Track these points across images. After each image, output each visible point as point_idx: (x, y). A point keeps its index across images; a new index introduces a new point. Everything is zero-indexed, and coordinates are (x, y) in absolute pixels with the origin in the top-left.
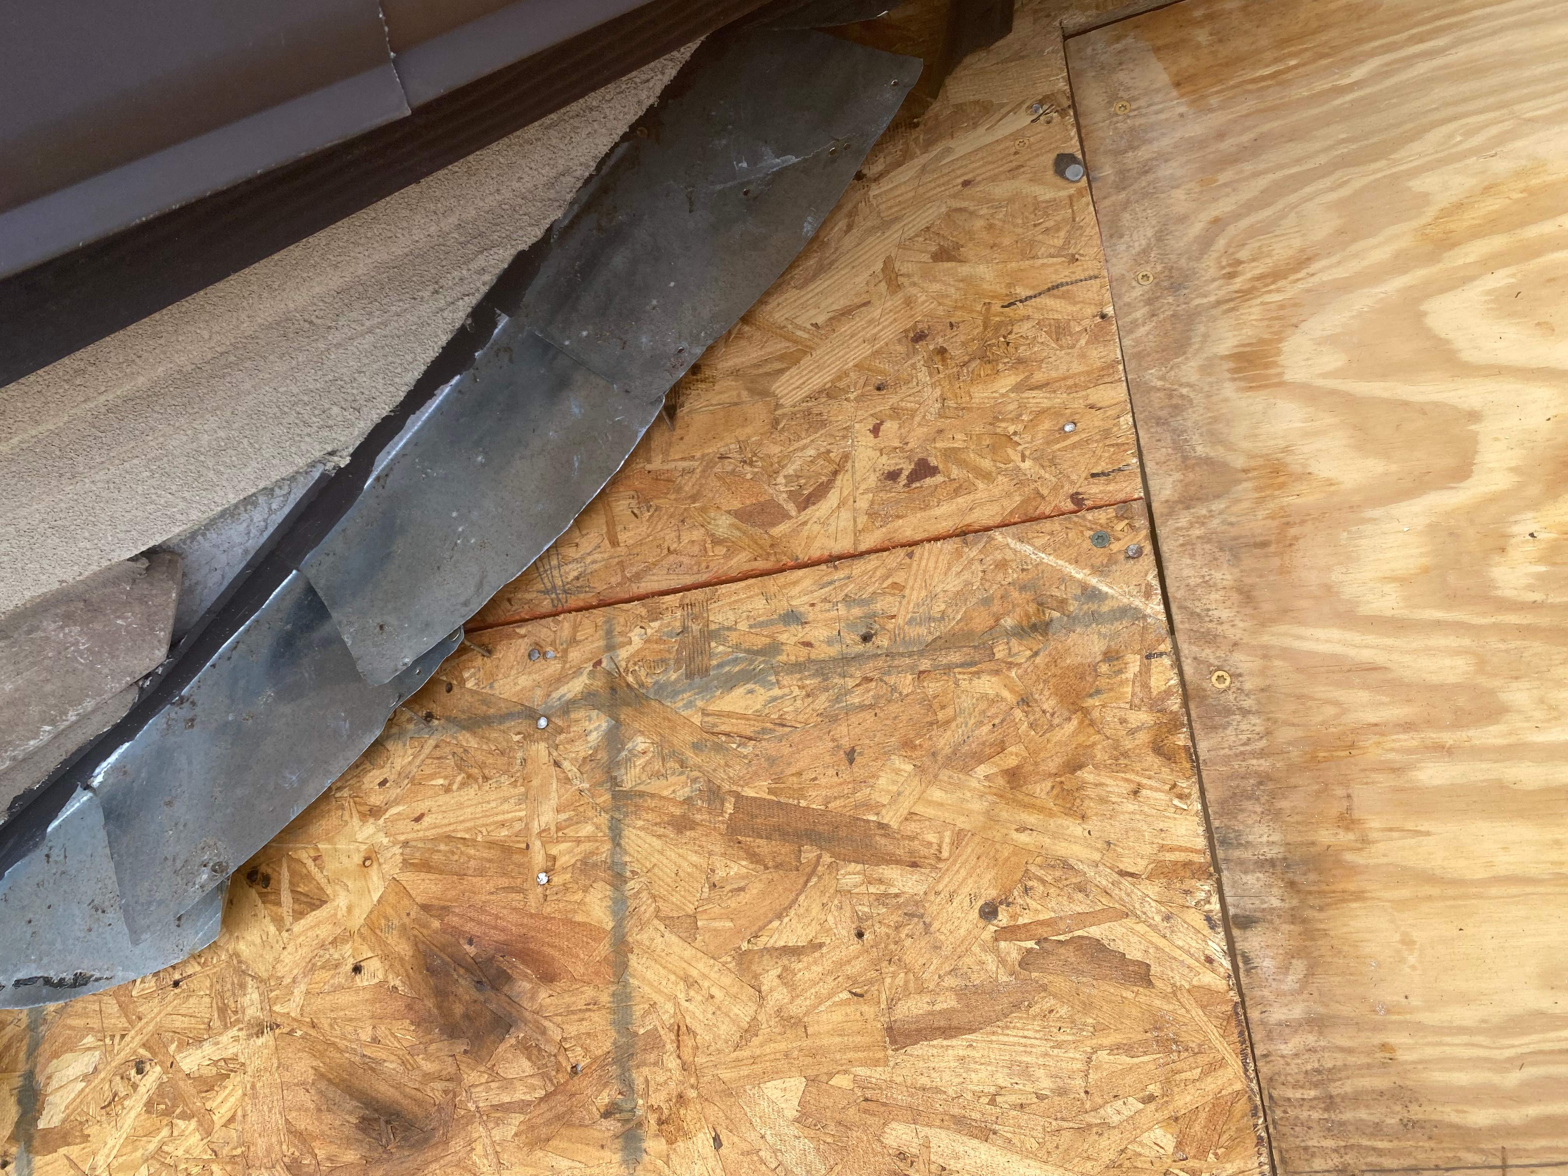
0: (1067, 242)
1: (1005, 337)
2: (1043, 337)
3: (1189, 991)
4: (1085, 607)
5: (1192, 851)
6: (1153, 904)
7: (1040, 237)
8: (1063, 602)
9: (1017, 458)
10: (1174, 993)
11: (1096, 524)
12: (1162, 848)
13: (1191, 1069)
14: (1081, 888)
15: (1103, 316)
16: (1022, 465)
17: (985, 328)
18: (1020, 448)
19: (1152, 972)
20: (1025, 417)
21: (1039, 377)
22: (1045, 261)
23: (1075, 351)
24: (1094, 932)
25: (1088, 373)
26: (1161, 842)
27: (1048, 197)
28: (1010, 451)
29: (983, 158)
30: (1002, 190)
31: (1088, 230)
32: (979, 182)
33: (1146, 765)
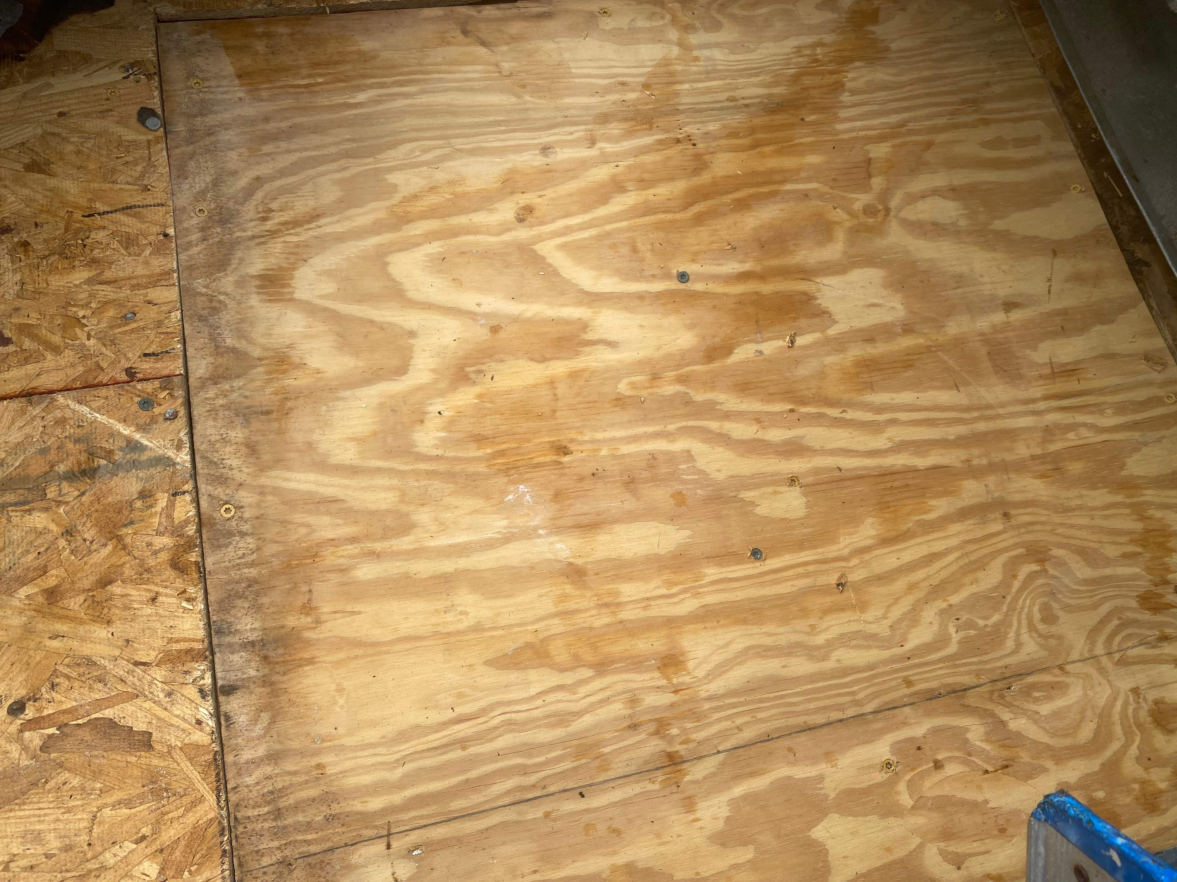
0: (143, 175)
1: (82, 240)
2: (115, 245)
3: (181, 748)
4: (128, 456)
5: (194, 640)
6: (159, 685)
7: (121, 168)
8: (111, 452)
9: (84, 337)
10: (169, 752)
11: (143, 392)
12: (170, 640)
13: (177, 808)
14: (100, 680)
15: (166, 235)
16: (87, 343)
17: (67, 230)
18: (86, 329)
19: (153, 738)
20: (93, 305)
21: (108, 275)
22: (123, 186)
23: (141, 259)
24: (108, 713)
25: (149, 276)
26: (170, 636)
27: (130, 138)
28: (78, 331)
29: (78, 98)
30: (92, 125)
31: (161, 168)
32: (73, 116)
33: (164, 577)
